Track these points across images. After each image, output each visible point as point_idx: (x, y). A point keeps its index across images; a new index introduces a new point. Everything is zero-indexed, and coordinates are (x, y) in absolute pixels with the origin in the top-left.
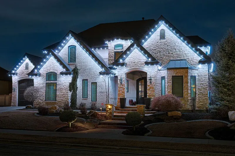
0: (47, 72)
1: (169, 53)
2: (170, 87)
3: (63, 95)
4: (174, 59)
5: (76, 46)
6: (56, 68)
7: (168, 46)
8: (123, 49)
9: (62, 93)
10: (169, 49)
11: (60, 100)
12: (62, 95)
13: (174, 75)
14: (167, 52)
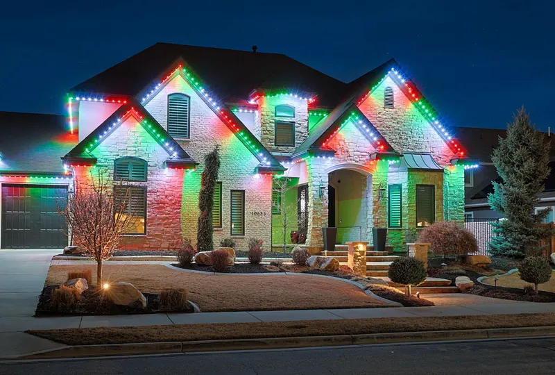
0: (117, 157)
1: (401, 138)
2: (412, 206)
3: (167, 218)
4: (409, 150)
5: (189, 97)
6: (145, 149)
7: (398, 123)
8: (294, 117)
9: (163, 213)
10: (400, 129)
11: (157, 233)
12: (164, 220)
13: (420, 183)
14: (398, 137)
